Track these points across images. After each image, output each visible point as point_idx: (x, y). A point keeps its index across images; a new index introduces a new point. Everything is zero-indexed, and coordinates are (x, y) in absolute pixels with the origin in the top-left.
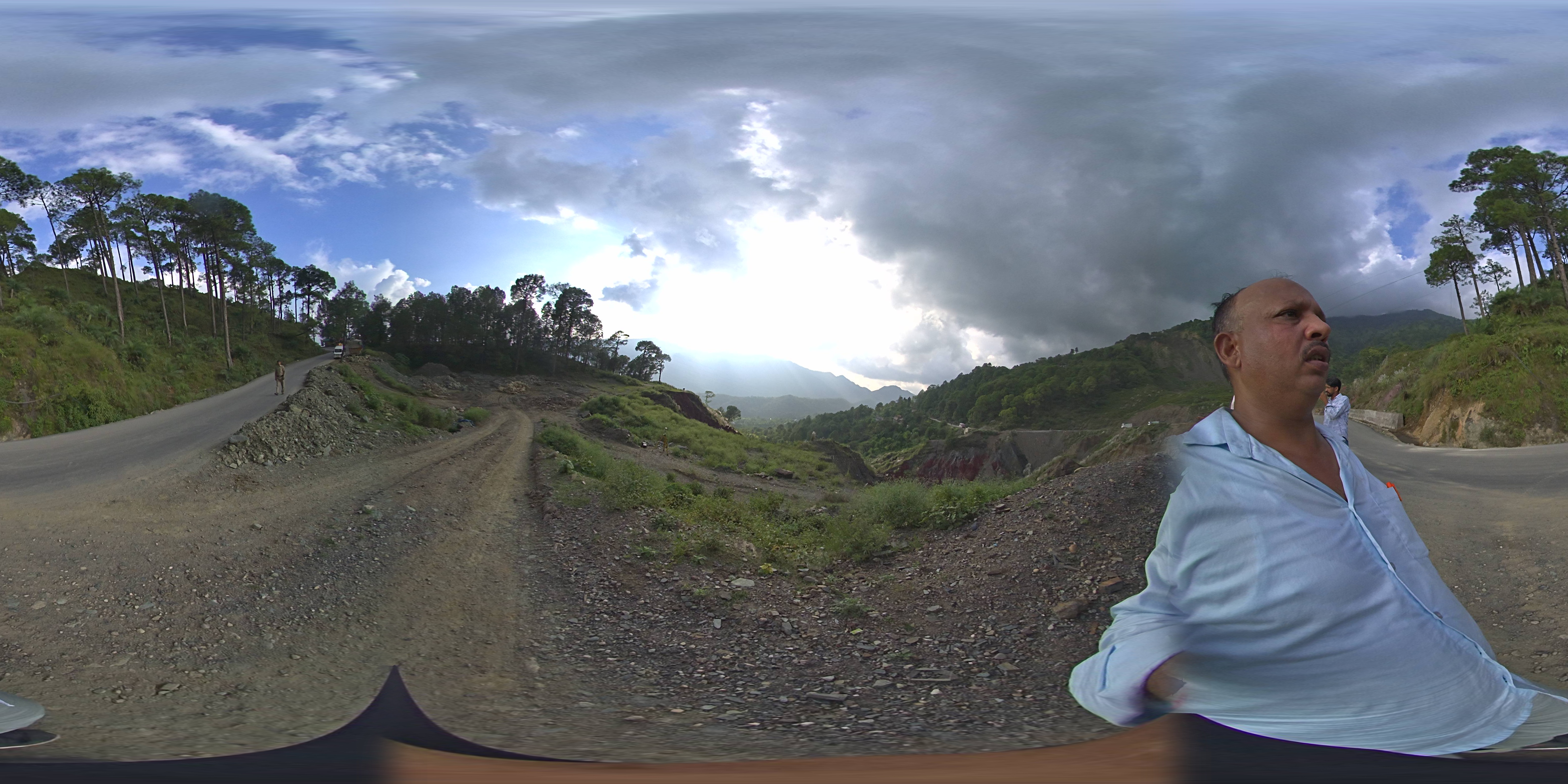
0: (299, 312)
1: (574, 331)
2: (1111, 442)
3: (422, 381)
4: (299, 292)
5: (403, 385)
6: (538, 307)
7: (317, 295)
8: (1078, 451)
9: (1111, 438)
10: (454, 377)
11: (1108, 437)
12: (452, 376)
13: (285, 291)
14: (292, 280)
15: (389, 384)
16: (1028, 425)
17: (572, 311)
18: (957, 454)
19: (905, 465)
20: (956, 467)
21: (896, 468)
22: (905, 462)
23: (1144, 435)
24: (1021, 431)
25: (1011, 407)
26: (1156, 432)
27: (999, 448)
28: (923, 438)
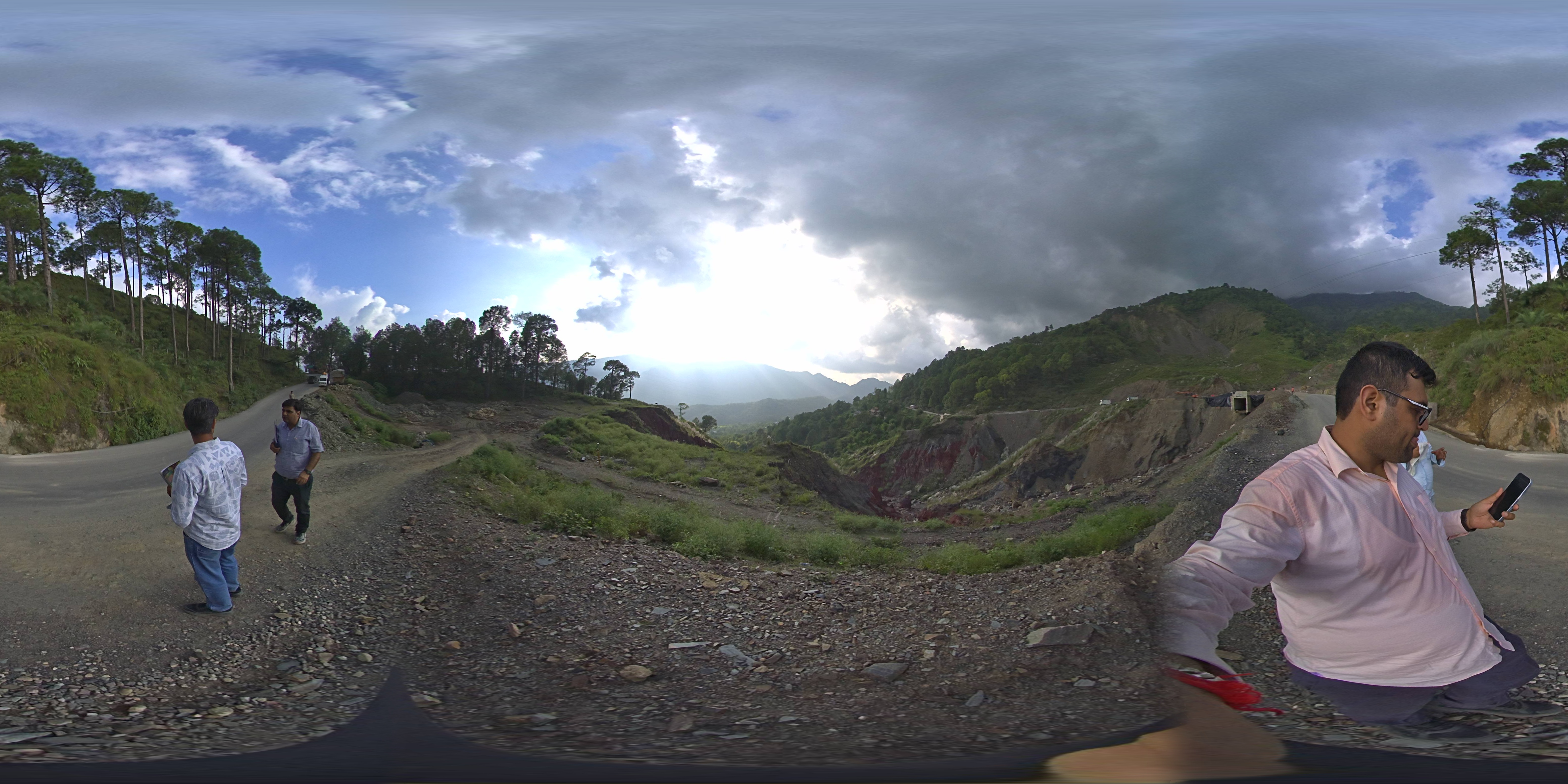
0: (287, 340)
1: (541, 357)
2: (1090, 420)
3: (399, 409)
4: (288, 321)
5: (380, 413)
6: (506, 335)
7: (304, 325)
8: (1057, 432)
9: (1089, 416)
10: (428, 405)
11: (1085, 415)
12: (426, 404)
13: (276, 320)
14: (282, 308)
15: (368, 412)
16: (1007, 407)
17: (539, 337)
18: (933, 442)
19: (882, 459)
20: (933, 456)
21: (872, 462)
22: (881, 456)
23: (1122, 412)
24: (997, 413)
25: (985, 389)
26: (1135, 409)
27: (975, 433)
28: (899, 429)
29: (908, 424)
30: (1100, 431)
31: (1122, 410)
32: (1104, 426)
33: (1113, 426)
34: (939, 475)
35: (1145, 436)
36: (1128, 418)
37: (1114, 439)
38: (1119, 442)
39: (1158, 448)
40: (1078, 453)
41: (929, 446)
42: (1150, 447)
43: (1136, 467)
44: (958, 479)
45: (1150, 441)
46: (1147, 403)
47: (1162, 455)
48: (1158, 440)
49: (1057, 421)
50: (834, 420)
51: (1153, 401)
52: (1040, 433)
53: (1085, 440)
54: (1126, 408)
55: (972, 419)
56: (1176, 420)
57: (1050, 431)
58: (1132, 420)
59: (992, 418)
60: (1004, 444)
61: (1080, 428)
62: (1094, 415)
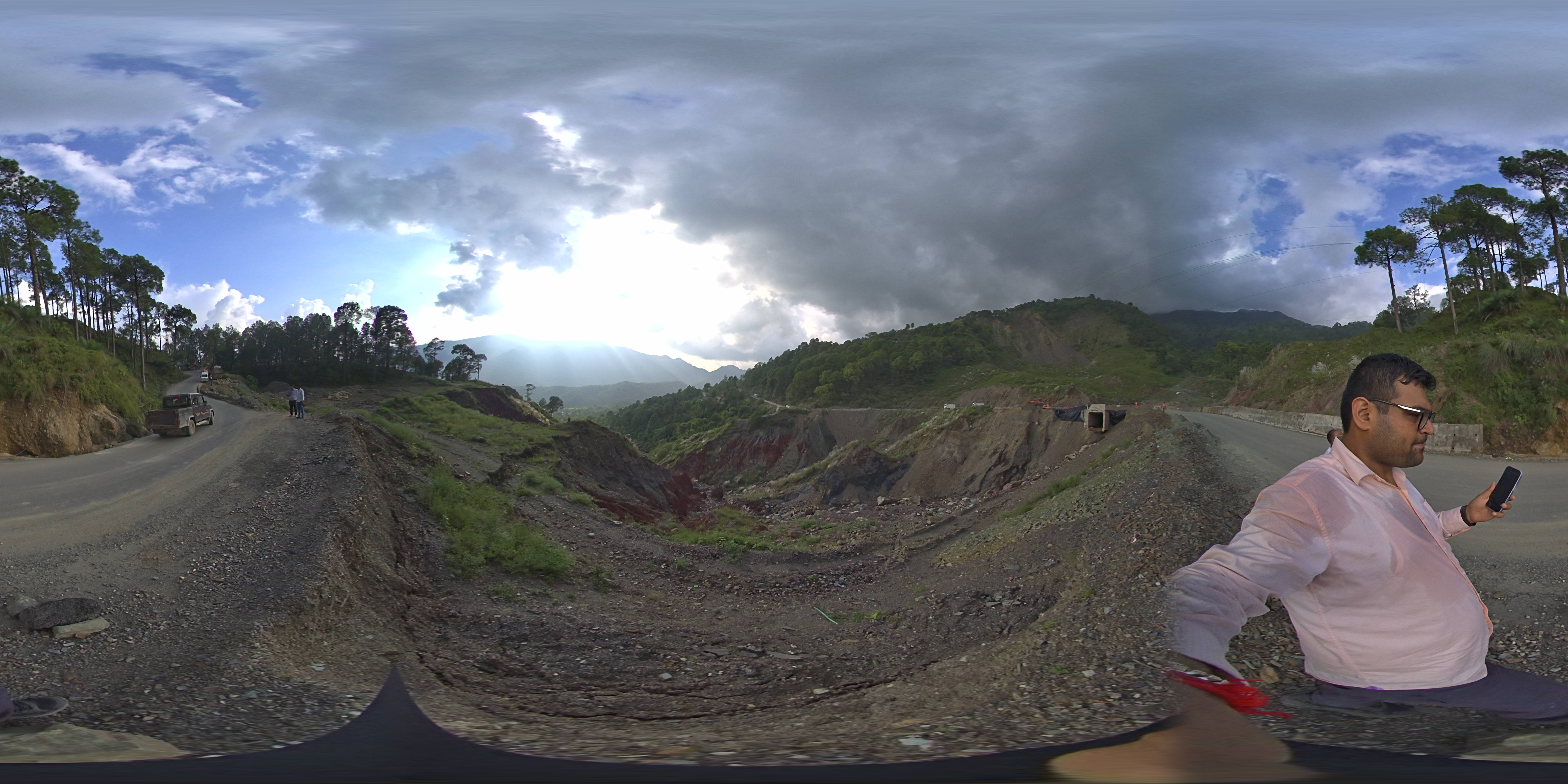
2: (928, 424)
8: (891, 433)
9: (930, 419)
11: (926, 418)
16: (846, 403)
17: (389, 326)
18: (762, 433)
19: (709, 446)
20: (759, 448)
21: (699, 449)
22: (709, 443)
23: (961, 419)
24: (835, 409)
25: (828, 383)
26: (976, 417)
27: (807, 428)
28: (735, 418)
29: (744, 412)
30: (932, 439)
31: (963, 417)
32: (939, 433)
33: (947, 434)
34: (761, 468)
35: (984, 449)
36: (966, 426)
37: (947, 449)
38: (951, 453)
39: (996, 465)
40: (901, 461)
41: (757, 436)
42: (986, 463)
43: (965, 485)
44: (780, 474)
45: (987, 456)
46: (990, 410)
47: (997, 475)
48: (996, 456)
49: (895, 422)
50: (680, 405)
51: (998, 409)
52: (876, 434)
53: (915, 447)
54: (967, 414)
55: (806, 413)
56: (1019, 433)
57: (886, 432)
58: (971, 429)
59: (827, 413)
60: (834, 442)
61: (916, 432)
62: (933, 419)
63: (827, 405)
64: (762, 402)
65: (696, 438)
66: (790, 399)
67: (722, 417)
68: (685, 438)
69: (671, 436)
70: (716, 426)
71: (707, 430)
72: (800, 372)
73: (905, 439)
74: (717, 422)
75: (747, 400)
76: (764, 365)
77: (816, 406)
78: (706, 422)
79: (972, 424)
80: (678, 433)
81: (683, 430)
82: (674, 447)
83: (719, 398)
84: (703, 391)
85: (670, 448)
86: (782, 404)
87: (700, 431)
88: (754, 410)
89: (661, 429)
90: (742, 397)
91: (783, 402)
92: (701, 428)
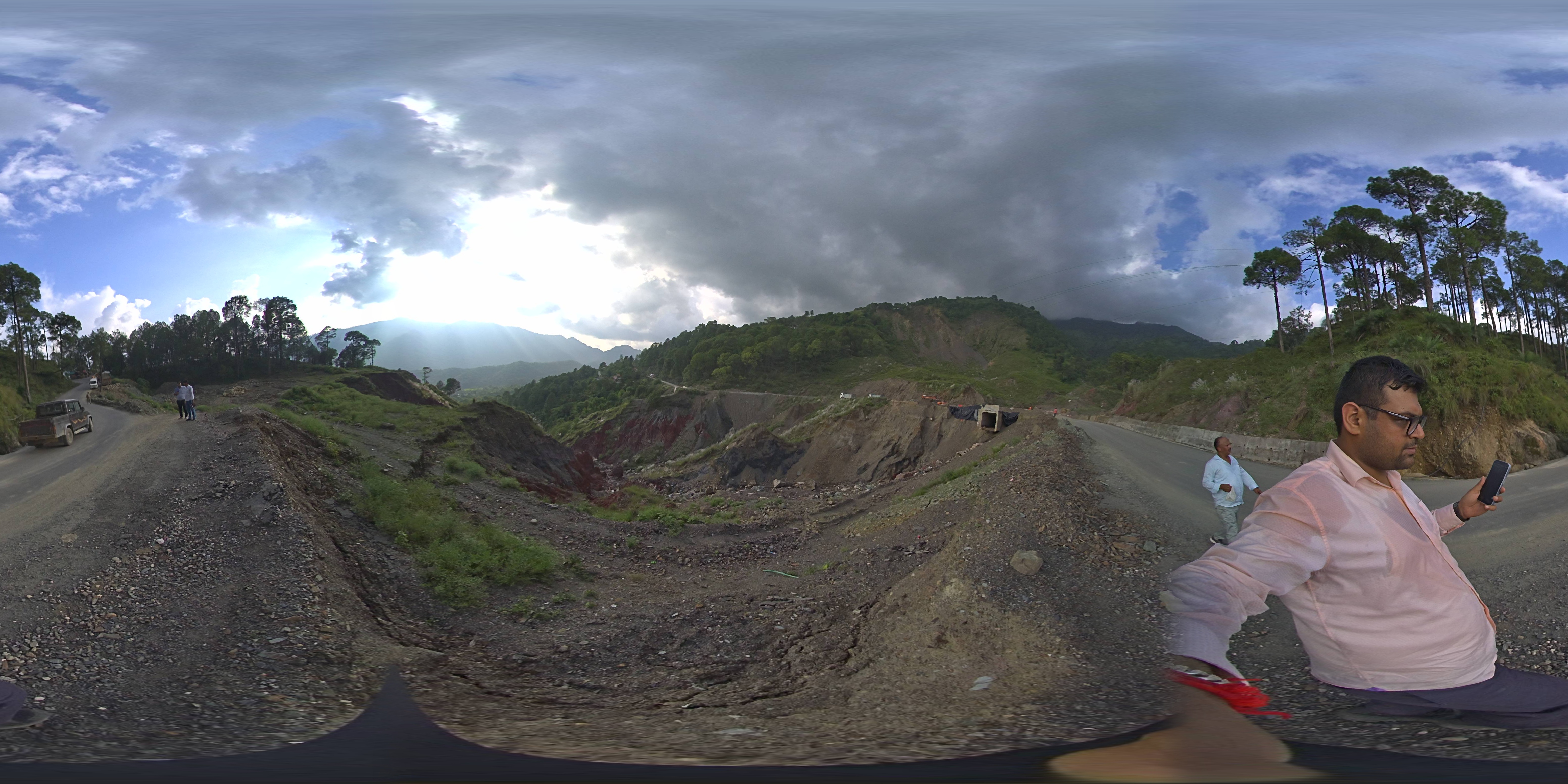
2: (824, 412)
8: (787, 419)
9: (826, 407)
11: (823, 406)
16: (743, 386)
18: (659, 413)
19: (608, 425)
20: (658, 428)
21: (598, 430)
22: (607, 423)
23: (858, 409)
24: (733, 392)
25: (725, 365)
26: (872, 408)
27: (705, 409)
28: (633, 397)
29: (642, 392)
30: (828, 426)
31: (859, 407)
32: (835, 421)
34: (659, 448)
35: (877, 440)
36: (862, 416)
37: (842, 437)
38: (846, 441)
39: (888, 456)
40: (797, 447)
41: (655, 416)
42: (880, 453)
43: (858, 474)
44: (679, 453)
45: (881, 446)
46: (887, 403)
47: (890, 466)
48: (890, 447)
49: (791, 408)
50: (577, 384)
51: (894, 402)
52: (772, 418)
53: (811, 434)
54: (864, 405)
55: (704, 394)
56: (914, 427)
57: (781, 417)
58: (867, 420)
59: (724, 395)
60: (731, 424)
61: (812, 419)
62: (829, 407)
63: (724, 387)
64: (659, 382)
65: (595, 417)
66: (687, 380)
67: (619, 396)
68: (583, 418)
69: (568, 415)
70: (613, 405)
71: (604, 409)
72: (697, 354)
73: (801, 425)
74: (614, 401)
75: (644, 380)
76: (660, 345)
77: (714, 388)
78: (603, 401)
79: (867, 415)
80: (575, 412)
81: (580, 409)
82: (572, 426)
83: (615, 377)
84: (599, 370)
85: (568, 427)
86: (678, 385)
87: (597, 410)
88: (652, 390)
89: (558, 408)
90: (638, 377)
91: (679, 382)
92: (598, 407)
